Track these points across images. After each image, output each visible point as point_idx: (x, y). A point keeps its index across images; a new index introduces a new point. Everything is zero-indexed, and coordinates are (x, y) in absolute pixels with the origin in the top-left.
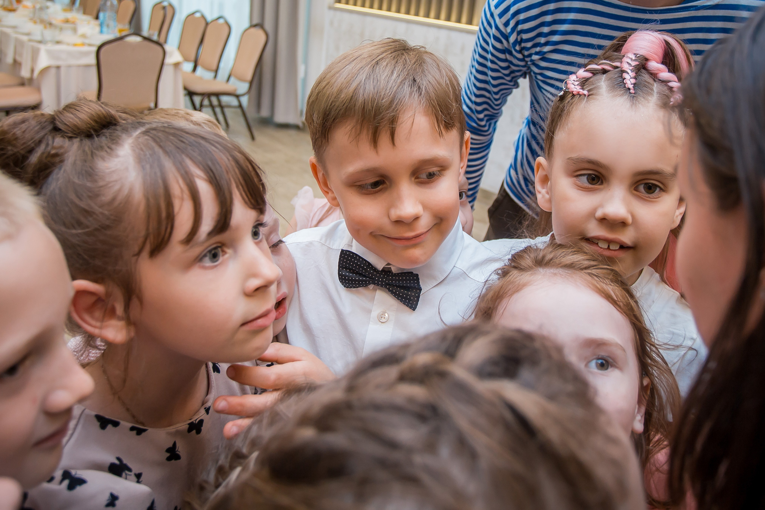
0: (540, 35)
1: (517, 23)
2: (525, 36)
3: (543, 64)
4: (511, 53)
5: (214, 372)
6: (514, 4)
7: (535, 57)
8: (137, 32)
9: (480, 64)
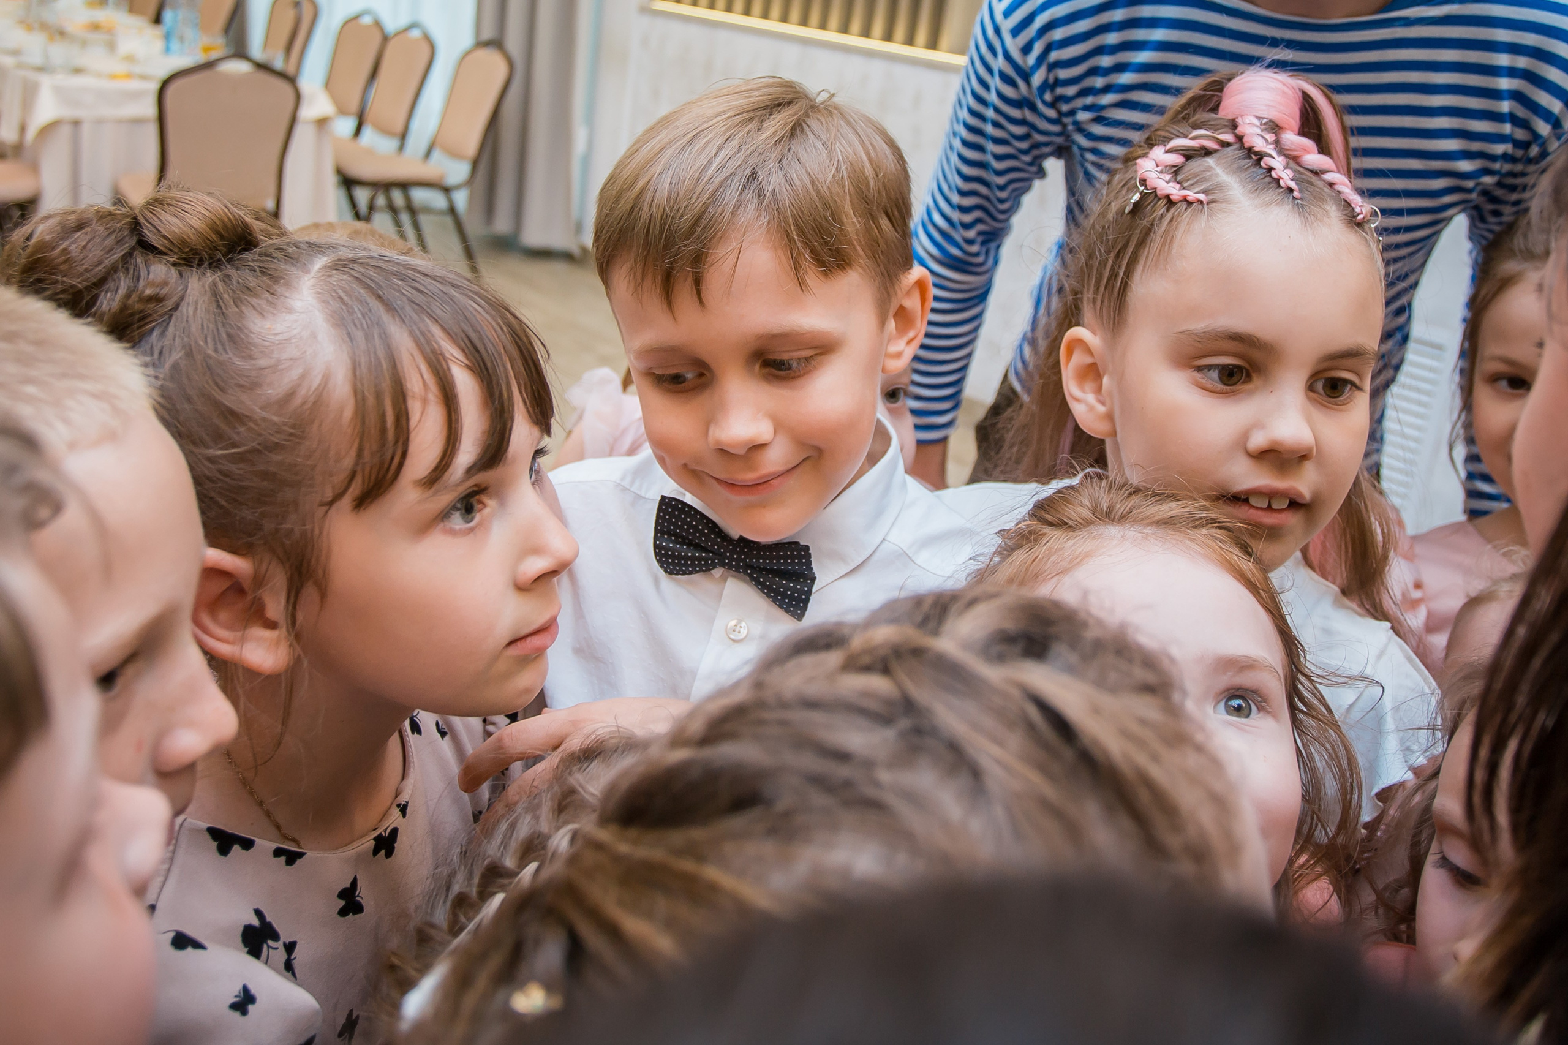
0: (1094, 71)
1: (1049, 48)
2: (1063, 74)
3: (1099, 130)
4: (1033, 108)
5: (413, 733)
6: (1043, 8)
7: (1083, 116)
8: (240, 52)
9: (970, 129)
